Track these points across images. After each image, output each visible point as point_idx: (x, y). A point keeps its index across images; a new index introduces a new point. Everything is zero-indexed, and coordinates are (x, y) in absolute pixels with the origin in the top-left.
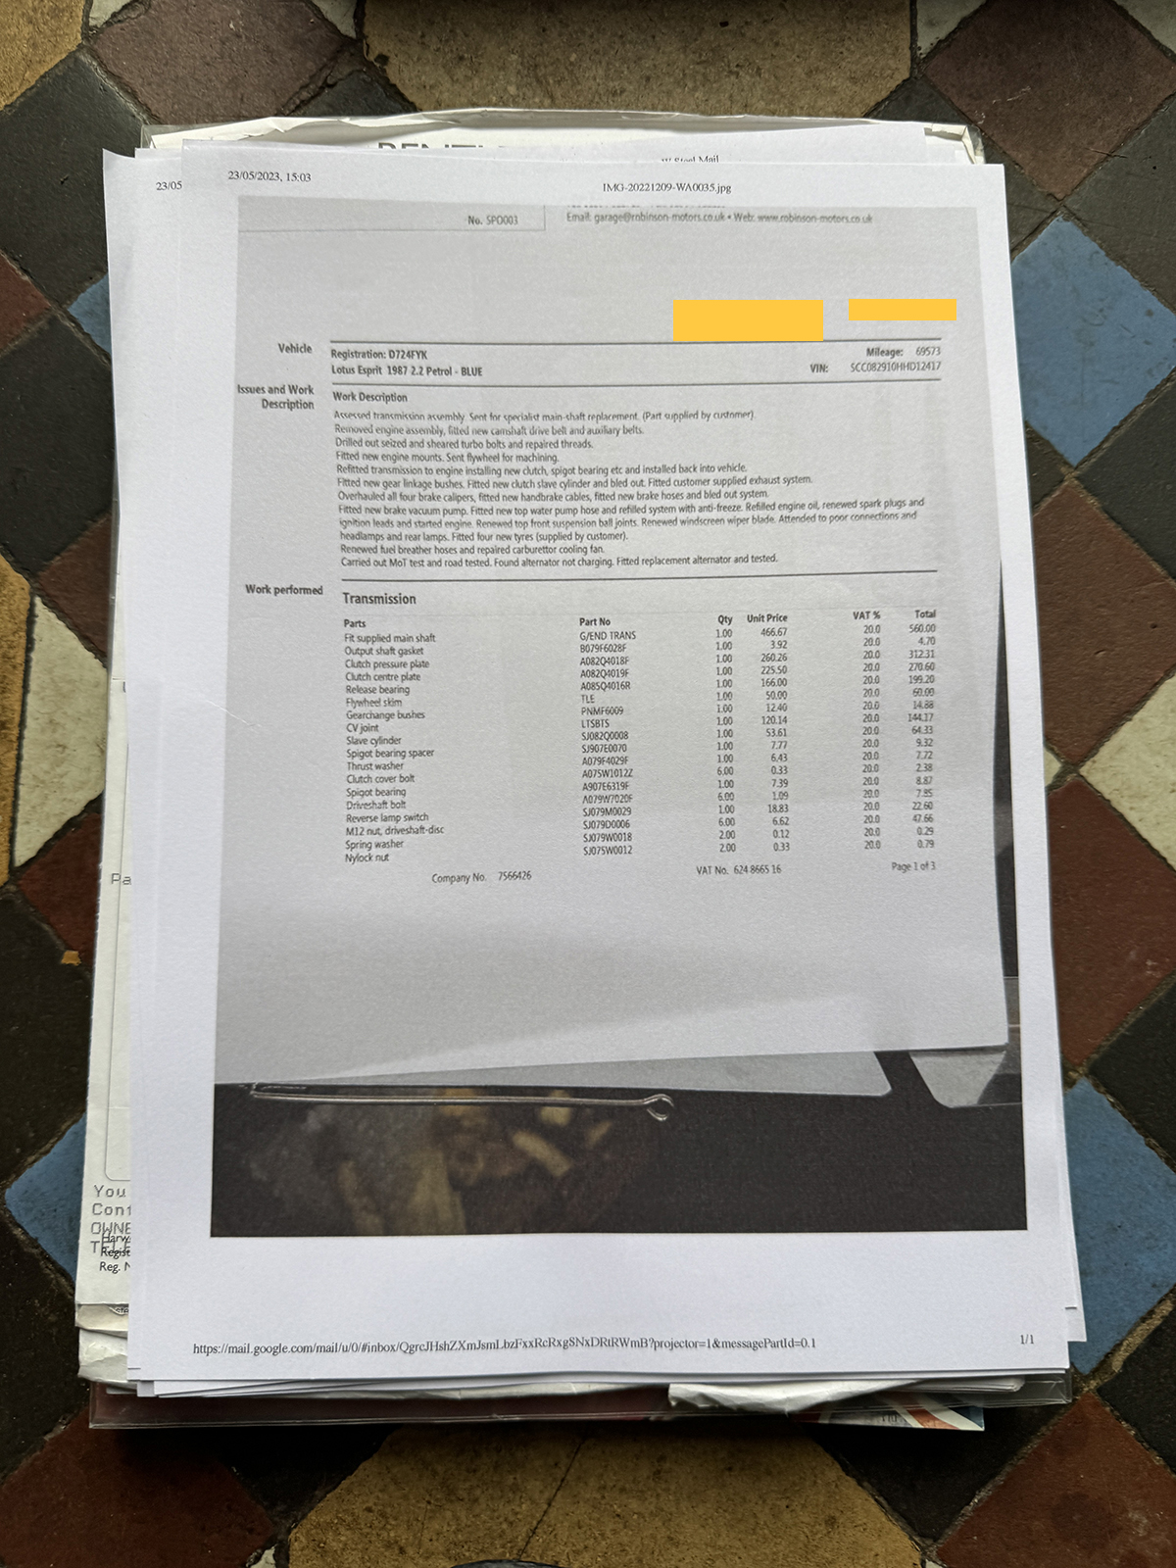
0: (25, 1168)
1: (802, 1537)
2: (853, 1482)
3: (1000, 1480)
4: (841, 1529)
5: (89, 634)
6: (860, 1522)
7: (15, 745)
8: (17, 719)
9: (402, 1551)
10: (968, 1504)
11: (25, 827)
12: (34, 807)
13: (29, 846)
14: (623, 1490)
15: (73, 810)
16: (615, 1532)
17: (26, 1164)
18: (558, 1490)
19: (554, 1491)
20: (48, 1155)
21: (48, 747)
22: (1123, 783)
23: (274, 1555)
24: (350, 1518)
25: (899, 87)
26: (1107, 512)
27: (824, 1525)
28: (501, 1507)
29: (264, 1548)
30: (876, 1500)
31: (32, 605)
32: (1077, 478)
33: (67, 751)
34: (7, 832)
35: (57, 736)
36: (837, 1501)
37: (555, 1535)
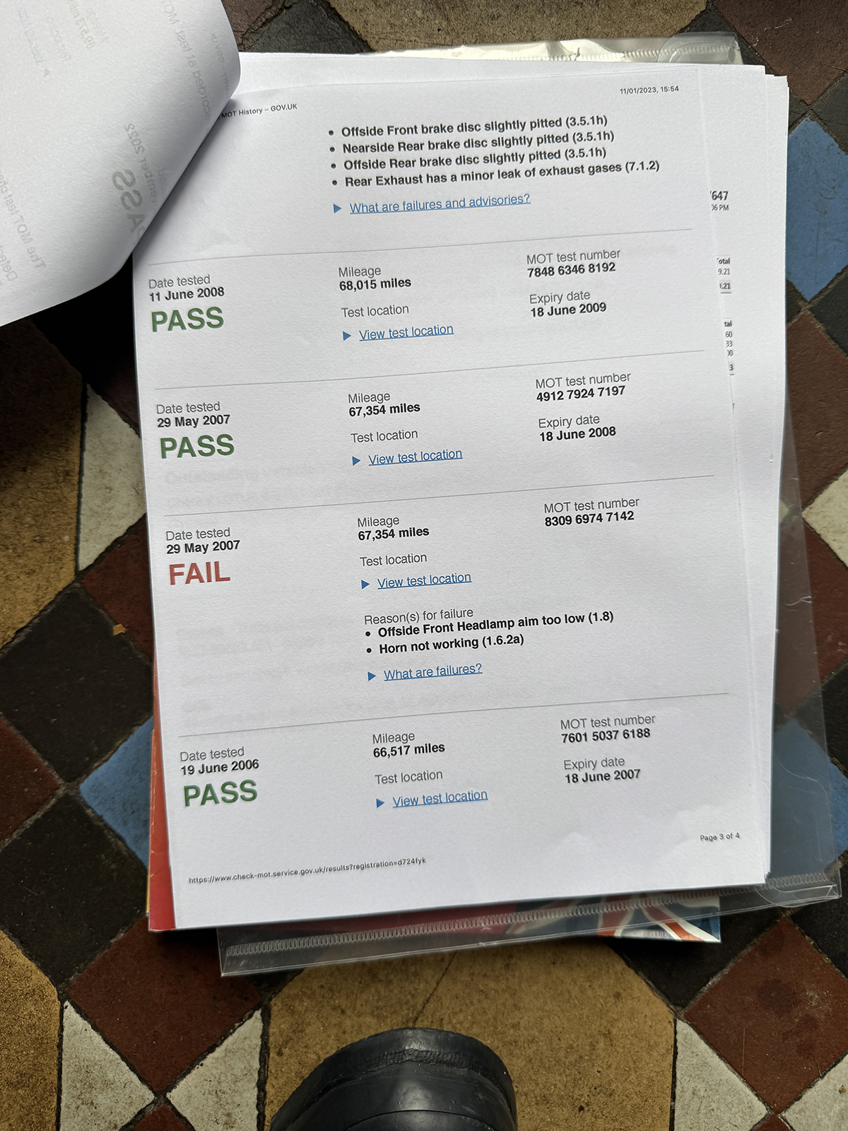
0: (93, 770)
1: (599, 1005)
2: (632, 972)
3: (726, 971)
4: (624, 1000)
5: (125, 411)
6: (635, 996)
7: (76, 487)
8: (77, 469)
9: (343, 1012)
10: (705, 985)
11: (85, 543)
12: (91, 530)
13: (88, 557)
14: (485, 976)
15: (119, 532)
16: (479, 1001)
17: (93, 767)
18: (443, 975)
19: (441, 975)
20: (108, 762)
21: (99, 489)
22: (830, 523)
23: (261, 1014)
24: (309, 992)
25: (698, 16)
26: (829, 334)
27: (612, 997)
28: (407, 985)
29: (255, 1010)
30: (646, 983)
31: (85, 389)
32: (810, 310)
33: (113, 492)
34: (73, 547)
35: (105, 481)
36: (621, 983)
37: (441, 1003)
